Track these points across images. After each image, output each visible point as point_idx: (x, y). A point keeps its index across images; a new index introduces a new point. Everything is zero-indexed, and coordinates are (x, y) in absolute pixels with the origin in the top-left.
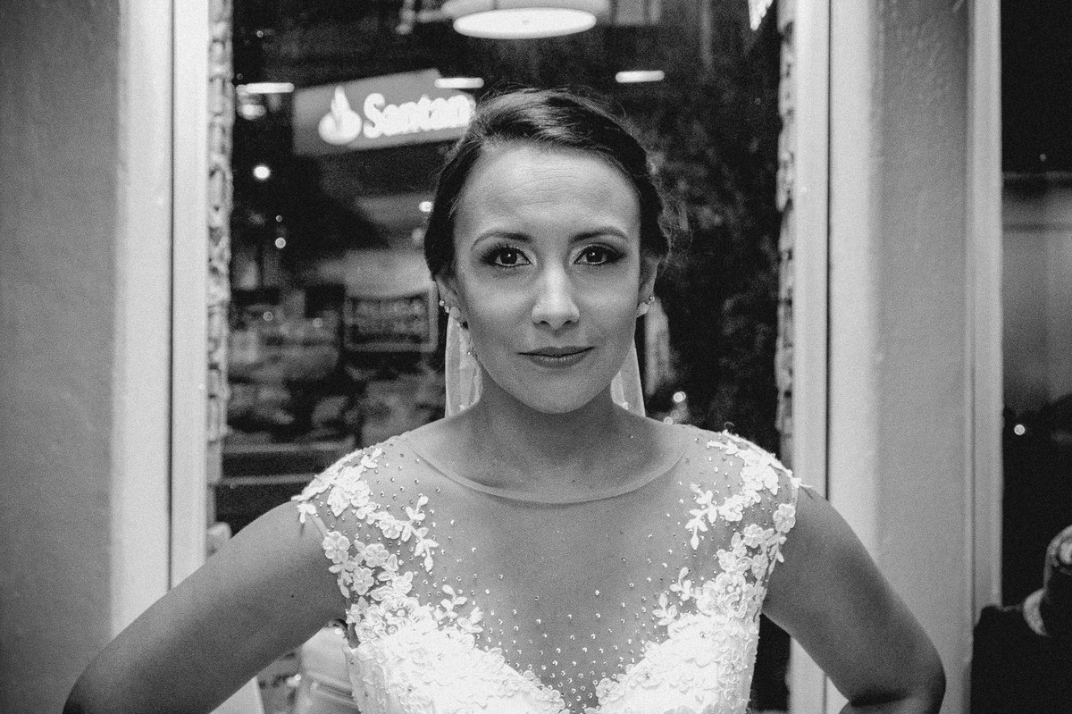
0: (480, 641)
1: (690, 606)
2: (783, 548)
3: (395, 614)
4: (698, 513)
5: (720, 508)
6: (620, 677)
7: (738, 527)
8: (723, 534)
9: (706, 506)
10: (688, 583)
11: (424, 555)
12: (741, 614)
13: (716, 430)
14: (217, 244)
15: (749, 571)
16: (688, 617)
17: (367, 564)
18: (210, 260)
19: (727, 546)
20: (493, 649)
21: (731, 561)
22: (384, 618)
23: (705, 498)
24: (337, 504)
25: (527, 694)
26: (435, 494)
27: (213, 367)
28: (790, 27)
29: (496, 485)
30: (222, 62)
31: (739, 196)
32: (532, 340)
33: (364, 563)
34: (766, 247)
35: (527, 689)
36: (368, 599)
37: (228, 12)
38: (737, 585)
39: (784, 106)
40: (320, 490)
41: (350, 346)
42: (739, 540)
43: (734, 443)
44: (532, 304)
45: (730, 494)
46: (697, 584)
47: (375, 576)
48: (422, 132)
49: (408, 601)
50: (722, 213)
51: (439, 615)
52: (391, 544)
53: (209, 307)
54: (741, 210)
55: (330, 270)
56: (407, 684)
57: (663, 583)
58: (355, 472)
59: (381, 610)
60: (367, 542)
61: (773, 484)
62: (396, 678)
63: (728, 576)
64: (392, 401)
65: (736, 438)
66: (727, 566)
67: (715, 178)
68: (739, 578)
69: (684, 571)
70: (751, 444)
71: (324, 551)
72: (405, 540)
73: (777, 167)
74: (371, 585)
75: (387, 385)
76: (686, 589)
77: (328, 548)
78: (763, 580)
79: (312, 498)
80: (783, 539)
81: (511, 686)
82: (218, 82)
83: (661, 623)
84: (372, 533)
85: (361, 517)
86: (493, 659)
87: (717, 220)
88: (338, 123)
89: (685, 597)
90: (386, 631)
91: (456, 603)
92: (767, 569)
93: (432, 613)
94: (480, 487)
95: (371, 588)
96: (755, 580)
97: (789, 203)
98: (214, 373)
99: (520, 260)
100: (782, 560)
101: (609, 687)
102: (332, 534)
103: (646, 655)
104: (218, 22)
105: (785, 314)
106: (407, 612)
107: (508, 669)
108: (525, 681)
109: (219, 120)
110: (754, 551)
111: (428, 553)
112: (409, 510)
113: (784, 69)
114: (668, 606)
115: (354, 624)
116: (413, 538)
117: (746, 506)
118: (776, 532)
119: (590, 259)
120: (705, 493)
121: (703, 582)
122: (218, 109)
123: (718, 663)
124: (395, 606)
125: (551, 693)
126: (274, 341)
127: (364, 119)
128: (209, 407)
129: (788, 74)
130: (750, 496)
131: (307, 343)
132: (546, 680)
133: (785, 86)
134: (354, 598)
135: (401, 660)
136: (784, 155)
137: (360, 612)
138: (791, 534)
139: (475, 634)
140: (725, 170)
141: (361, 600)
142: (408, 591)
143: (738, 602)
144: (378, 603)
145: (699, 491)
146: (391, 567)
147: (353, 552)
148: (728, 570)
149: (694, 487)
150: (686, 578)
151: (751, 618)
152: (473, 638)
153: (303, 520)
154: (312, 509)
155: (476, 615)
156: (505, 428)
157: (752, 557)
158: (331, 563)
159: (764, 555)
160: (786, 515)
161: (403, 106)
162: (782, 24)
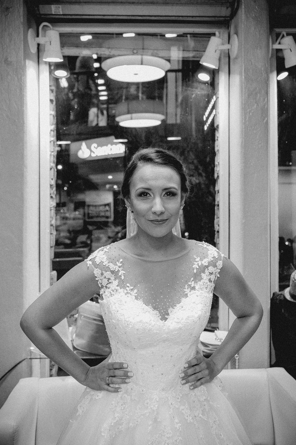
0: (136, 298)
1: (194, 288)
2: (219, 273)
3: (113, 291)
4: (196, 263)
5: (202, 262)
6: (175, 307)
7: (207, 267)
8: (203, 269)
9: (198, 261)
10: (193, 282)
11: (121, 275)
12: (208, 290)
13: (201, 241)
14: (52, 190)
15: (210, 279)
16: (193, 291)
17: (106, 278)
18: (51, 194)
19: (204, 272)
20: (140, 300)
21: (205, 276)
22: (110, 292)
23: (198, 259)
24: (98, 261)
25: (149, 312)
26: (124, 258)
27: (52, 225)
28: (218, 126)
29: (141, 256)
30: (53, 137)
31: (204, 174)
32: (152, 217)
33: (105, 277)
34: (212, 190)
35: (149, 311)
36: (106, 287)
37: (55, 122)
38: (207, 283)
39: (216, 149)
40: (93, 257)
41: (87, 220)
42: (207, 270)
43: (206, 244)
44: (152, 207)
45: (205, 258)
46: (196, 282)
47: (108, 281)
48: (109, 155)
49: (117, 288)
50: (199, 179)
51: (125, 291)
52: (113, 272)
53: (50, 208)
54: (204, 179)
55: (81, 197)
56: (117, 310)
57: (186, 282)
58: (102, 252)
59: (110, 290)
60: (106, 271)
61: (216, 255)
62: (114, 308)
63: (204, 280)
64: (102, 236)
65: (206, 243)
66: (204, 278)
67: (196, 169)
68: (207, 281)
69: (192, 279)
70: (210, 245)
71: (94, 274)
72: (116, 271)
73: (214, 167)
74: (107, 283)
75: (100, 231)
76: (193, 284)
77: (95, 273)
78: (214, 282)
79: (90, 260)
80: (219, 270)
81: (145, 310)
82: (52, 143)
83: (186, 293)
84: (107, 269)
85: (104, 264)
86: (140, 303)
87: (197, 181)
88: (83, 152)
89: (192, 286)
90: (111, 296)
91: (130, 288)
92: (215, 279)
93: (123, 291)
94: (136, 257)
95: (107, 284)
96: (212, 282)
97: (218, 177)
98: (52, 227)
99: (148, 195)
100: (219, 276)
101: (172, 310)
102: (96, 269)
103: (182, 301)
104: (52, 125)
105: (217, 209)
106: (117, 291)
107: (144, 305)
108: (149, 309)
109: (53, 153)
110: (211, 274)
111: (123, 274)
112: (117, 263)
113: (216, 138)
114: (188, 288)
115: (102, 294)
116: (119, 271)
117: (209, 261)
118: (217, 268)
119: (167, 195)
120: (198, 258)
121: (198, 282)
122: (52, 150)
123: (201, 303)
124: (113, 289)
125: (156, 312)
126: (65, 218)
127: (91, 151)
128: (50, 237)
129: (217, 140)
130: (210, 258)
131: (74, 219)
132: (155, 308)
133: (216, 143)
134: (102, 287)
135: (115, 303)
136: (216, 163)
137: (104, 291)
138: (221, 269)
139: (135, 296)
140: (199, 167)
141: (104, 287)
142: (117, 285)
143: (207, 287)
144: (109, 288)
145: (196, 257)
146: (112, 279)
147: (102, 274)
148: (204, 279)
149: (195, 257)
150: (192, 281)
151: (210, 292)
152: (134, 297)
153: (88, 266)
154: (91, 263)
155: (135, 291)
156: (143, 240)
157: (211, 275)
158: (96, 277)
159: (214, 275)
160: (220, 264)
161: (103, 147)
162: (215, 125)
